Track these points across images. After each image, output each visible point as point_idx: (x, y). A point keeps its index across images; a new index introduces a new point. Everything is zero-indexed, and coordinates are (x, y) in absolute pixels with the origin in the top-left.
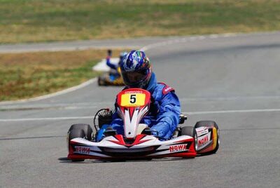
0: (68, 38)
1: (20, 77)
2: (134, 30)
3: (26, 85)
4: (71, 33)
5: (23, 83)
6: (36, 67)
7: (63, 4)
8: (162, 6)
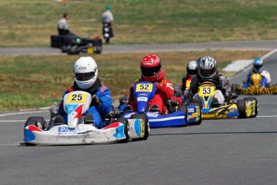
0: (200, 39)
2: (266, 32)
4: (203, 34)
7: (196, 6)
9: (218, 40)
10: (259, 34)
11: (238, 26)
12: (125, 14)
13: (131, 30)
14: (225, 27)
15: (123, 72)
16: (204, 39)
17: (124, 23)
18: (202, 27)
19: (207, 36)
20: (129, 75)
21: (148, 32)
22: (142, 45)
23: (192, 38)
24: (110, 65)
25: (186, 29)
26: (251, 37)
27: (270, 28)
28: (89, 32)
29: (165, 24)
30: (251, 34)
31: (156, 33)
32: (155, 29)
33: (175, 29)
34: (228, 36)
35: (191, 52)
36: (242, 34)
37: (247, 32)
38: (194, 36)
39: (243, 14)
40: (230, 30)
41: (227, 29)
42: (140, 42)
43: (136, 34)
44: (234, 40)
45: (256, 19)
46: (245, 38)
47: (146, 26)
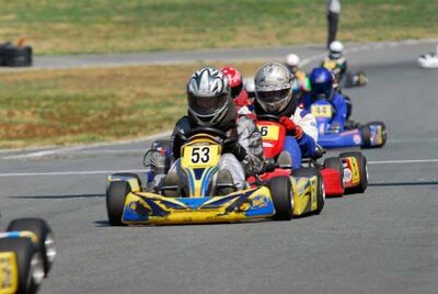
0: (184, 45)
1: (114, 104)
2: (286, 33)
3: (124, 118)
4: (190, 36)
5: (120, 115)
6: (139, 90)
9: (212, 46)
10: (279, 36)
11: (242, 23)
13: (75, 32)
14: (223, 26)
15: (67, 99)
16: (191, 45)
17: (62, 21)
18: (187, 25)
19: (196, 41)
21: (102, 34)
23: (171, 44)
24: (45, 88)
25: (162, 30)
26: (265, 41)
27: (295, 26)
28: (7, 35)
29: (127, 23)
30: (264, 37)
31: (116, 37)
32: (112, 30)
33: (143, 31)
34: (228, 39)
35: (173, 67)
36: (251, 36)
37: (258, 33)
38: (174, 40)
40: (232, 30)
41: (228, 28)
42: (90, 50)
43: (83, 39)
44: (235, 47)
45: (272, 13)
46: (255, 42)
47: (99, 26)
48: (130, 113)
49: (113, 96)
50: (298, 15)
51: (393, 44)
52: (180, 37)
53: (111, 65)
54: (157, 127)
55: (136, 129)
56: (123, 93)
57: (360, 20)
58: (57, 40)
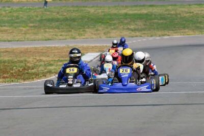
0: (61, 37)
1: (25, 63)
2: (109, 32)
3: (30, 71)
4: (63, 33)
5: (28, 70)
6: (38, 58)
7: (58, 13)
8: (130, 15)
9: (74, 38)
10: (104, 33)
11: (89, 28)
12: (6, 19)
13: (11, 31)
15: (4, 62)
16: (64, 37)
17: (5, 26)
18: (62, 28)
19: (66, 36)
20: (9, 64)
21: (23, 32)
22: (19, 42)
23: (55, 37)
25: (51, 30)
26: (99, 36)
27: (112, 29)
29: (35, 27)
30: (99, 34)
31: (29, 34)
32: (28, 30)
33: (42, 31)
34: (82, 35)
35: (55, 47)
36: (92, 33)
37: (96, 32)
38: (56, 35)
39: (92, 19)
40: (83, 31)
41: (81, 30)
42: (17, 39)
43: (14, 34)
44: (86, 38)
45: (103, 23)
46: (94, 36)
47: (21, 28)
48: (33, 69)
49: (26, 61)
50: (115, 24)
51: (158, 38)
52: (59, 34)
53: (26, 47)
54: (43, 76)
55: (34, 76)
56: (31, 59)
57: (143, 27)
58: (2, 35)
